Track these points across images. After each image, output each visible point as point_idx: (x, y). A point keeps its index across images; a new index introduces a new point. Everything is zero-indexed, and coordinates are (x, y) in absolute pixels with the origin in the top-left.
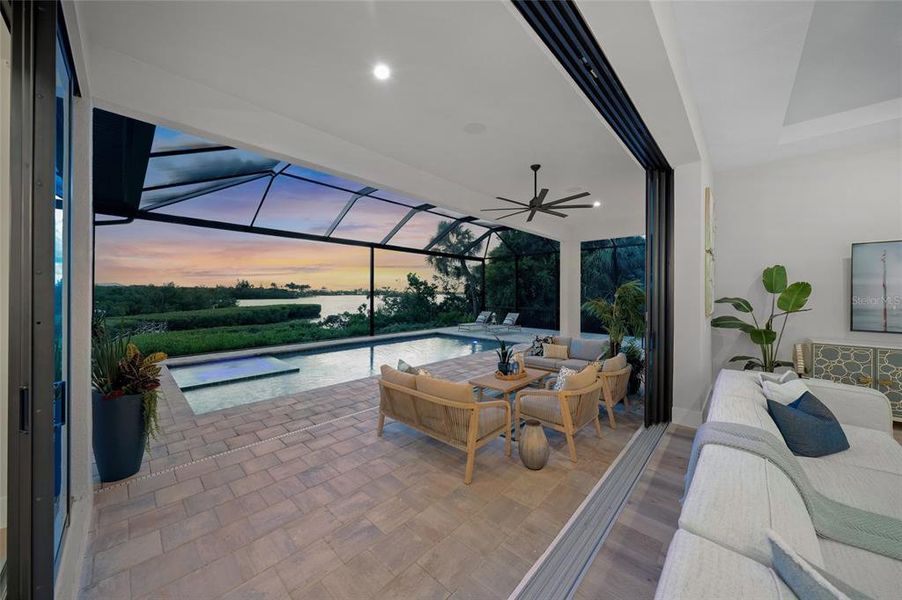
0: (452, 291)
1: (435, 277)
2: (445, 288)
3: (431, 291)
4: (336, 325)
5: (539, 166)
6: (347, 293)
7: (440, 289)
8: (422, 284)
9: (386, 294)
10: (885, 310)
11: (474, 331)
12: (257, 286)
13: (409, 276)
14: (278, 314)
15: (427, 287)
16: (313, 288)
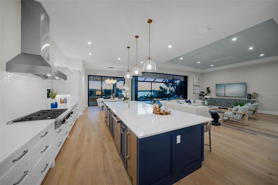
0: (172, 90)
3: (166, 90)
7: (168, 90)
8: (163, 88)
9: (154, 91)
10: (225, 94)
13: (160, 86)
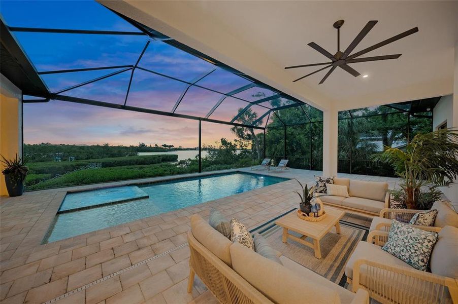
0: (245, 148)
1: (236, 140)
2: (241, 146)
3: (233, 148)
4: (184, 166)
5: (342, 22)
6: (191, 149)
7: (238, 147)
8: (229, 144)
11: (261, 170)
12: (149, 146)
13: (222, 139)
14: (156, 159)
15: (231, 146)
16: (175, 147)
